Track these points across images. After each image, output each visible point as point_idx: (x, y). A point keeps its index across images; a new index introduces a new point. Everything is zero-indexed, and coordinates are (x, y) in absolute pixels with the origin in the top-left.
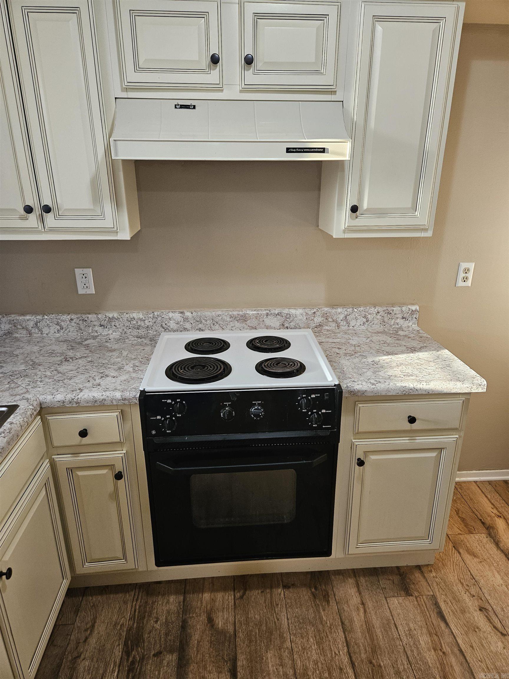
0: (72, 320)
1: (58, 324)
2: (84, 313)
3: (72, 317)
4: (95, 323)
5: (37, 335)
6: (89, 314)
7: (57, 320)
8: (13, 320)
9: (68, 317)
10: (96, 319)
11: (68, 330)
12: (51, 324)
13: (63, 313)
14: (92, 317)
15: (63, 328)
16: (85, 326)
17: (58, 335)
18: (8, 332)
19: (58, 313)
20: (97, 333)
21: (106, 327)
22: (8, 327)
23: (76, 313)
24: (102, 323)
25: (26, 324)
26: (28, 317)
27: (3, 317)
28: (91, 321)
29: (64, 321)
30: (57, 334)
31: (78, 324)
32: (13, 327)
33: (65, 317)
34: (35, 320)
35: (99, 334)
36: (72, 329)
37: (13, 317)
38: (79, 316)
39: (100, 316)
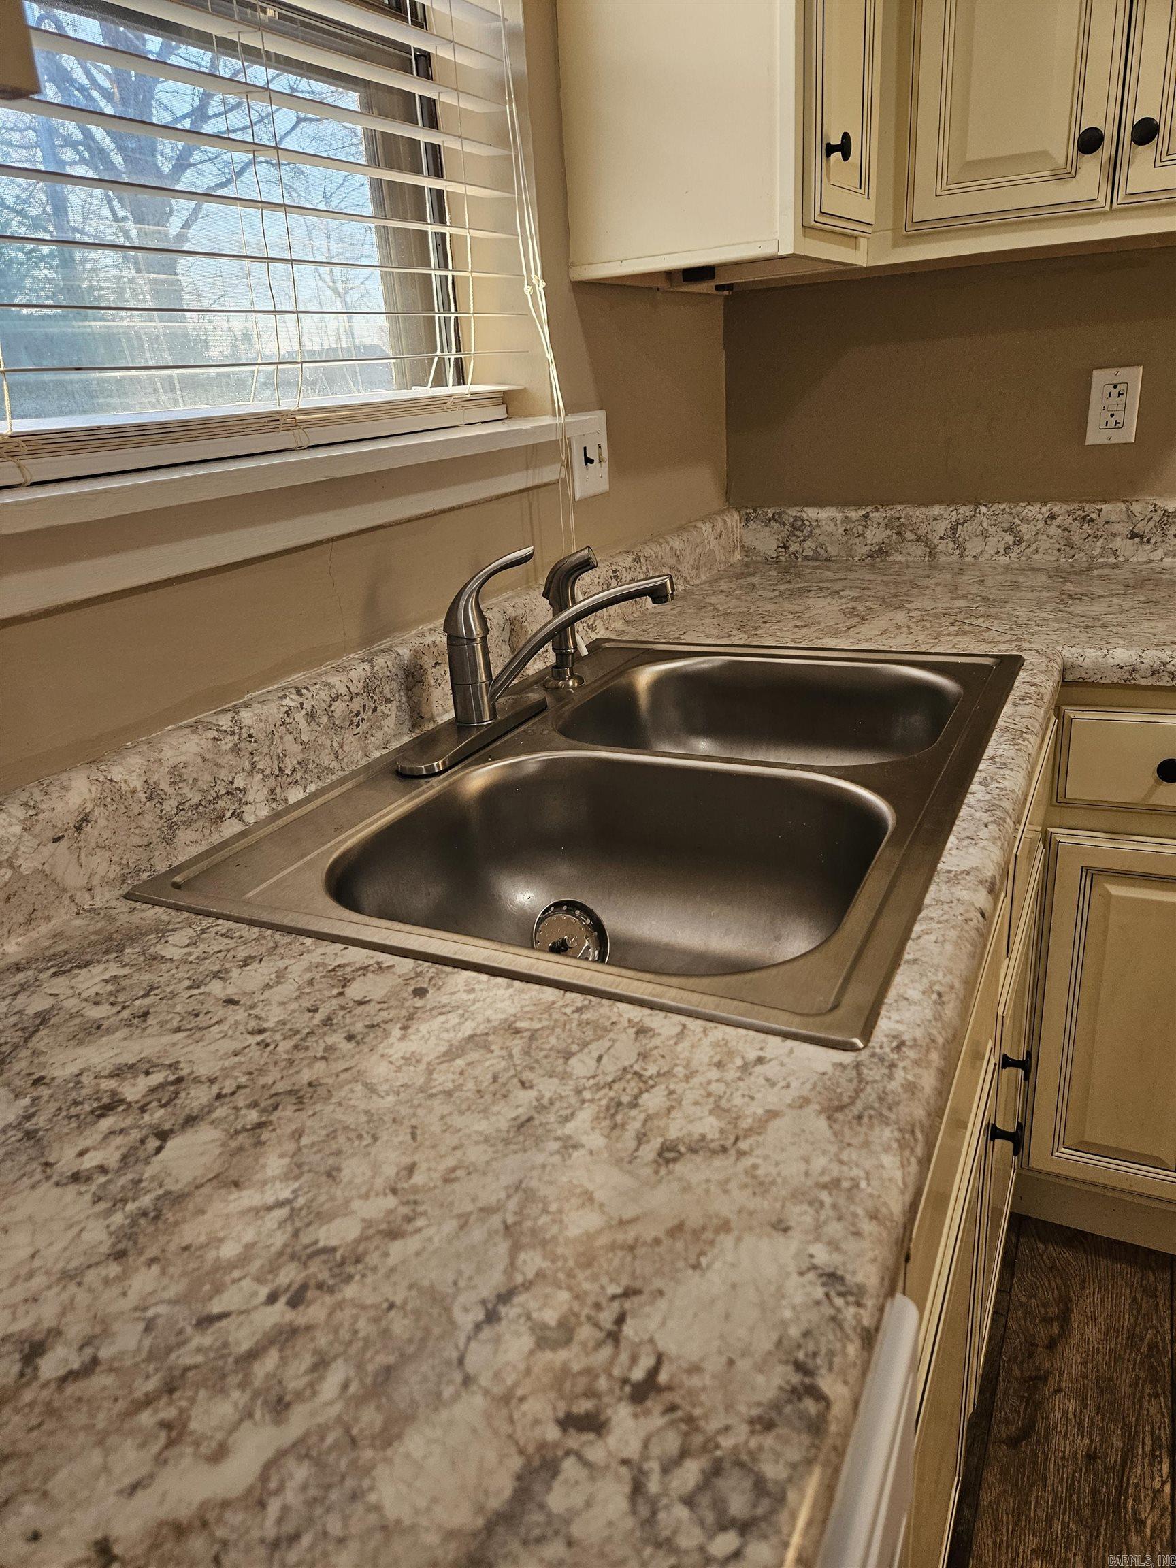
0: (1052, 517)
1: (1010, 530)
2: (1087, 501)
3: (1056, 509)
4: (1117, 528)
5: (949, 559)
6: (1104, 501)
7: (1010, 518)
8: (899, 518)
9: (1044, 510)
10: (1124, 517)
11: (1035, 546)
12: (992, 530)
13: (1031, 501)
14: (1113, 510)
15: (1020, 542)
16: (1085, 536)
17: (1004, 560)
18: (880, 549)
19: (1016, 500)
20: (1116, 556)
21: (1149, 541)
22: (883, 536)
23: (1065, 501)
24: (1139, 528)
25: (929, 528)
26: (936, 510)
27: (877, 510)
28: (1107, 523)
29: (1029, 522)
30: (1002, 558)
31: (1065, 529)
32: (895, 537)
33: (1035, 508)
34: (954, 519)
35: (1121, 559)
36: (1044, 544)
37: (898, 510)
38: (1075, 506)
39: (1136, 507)
